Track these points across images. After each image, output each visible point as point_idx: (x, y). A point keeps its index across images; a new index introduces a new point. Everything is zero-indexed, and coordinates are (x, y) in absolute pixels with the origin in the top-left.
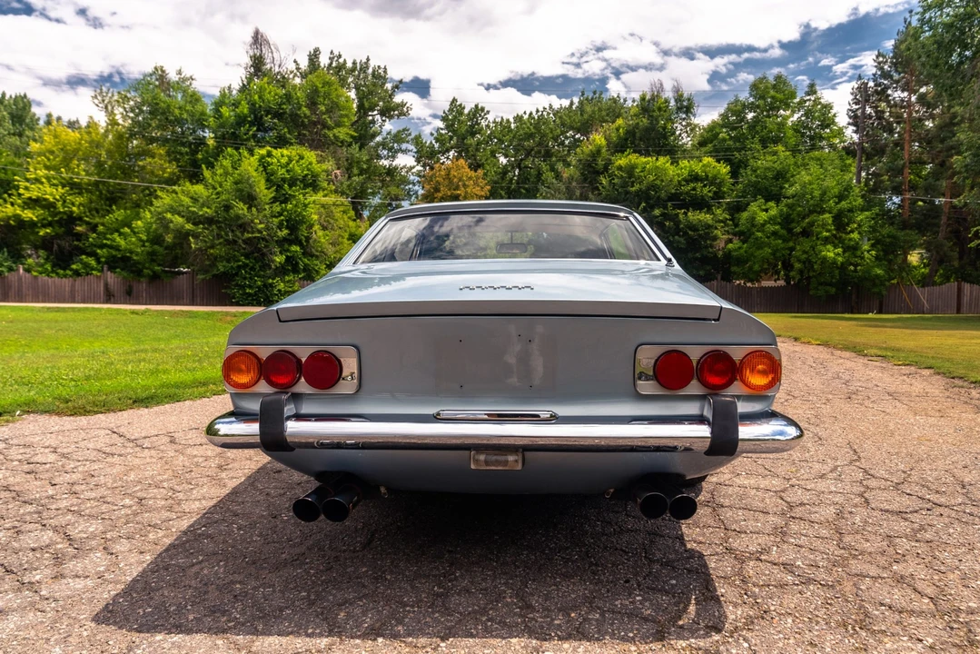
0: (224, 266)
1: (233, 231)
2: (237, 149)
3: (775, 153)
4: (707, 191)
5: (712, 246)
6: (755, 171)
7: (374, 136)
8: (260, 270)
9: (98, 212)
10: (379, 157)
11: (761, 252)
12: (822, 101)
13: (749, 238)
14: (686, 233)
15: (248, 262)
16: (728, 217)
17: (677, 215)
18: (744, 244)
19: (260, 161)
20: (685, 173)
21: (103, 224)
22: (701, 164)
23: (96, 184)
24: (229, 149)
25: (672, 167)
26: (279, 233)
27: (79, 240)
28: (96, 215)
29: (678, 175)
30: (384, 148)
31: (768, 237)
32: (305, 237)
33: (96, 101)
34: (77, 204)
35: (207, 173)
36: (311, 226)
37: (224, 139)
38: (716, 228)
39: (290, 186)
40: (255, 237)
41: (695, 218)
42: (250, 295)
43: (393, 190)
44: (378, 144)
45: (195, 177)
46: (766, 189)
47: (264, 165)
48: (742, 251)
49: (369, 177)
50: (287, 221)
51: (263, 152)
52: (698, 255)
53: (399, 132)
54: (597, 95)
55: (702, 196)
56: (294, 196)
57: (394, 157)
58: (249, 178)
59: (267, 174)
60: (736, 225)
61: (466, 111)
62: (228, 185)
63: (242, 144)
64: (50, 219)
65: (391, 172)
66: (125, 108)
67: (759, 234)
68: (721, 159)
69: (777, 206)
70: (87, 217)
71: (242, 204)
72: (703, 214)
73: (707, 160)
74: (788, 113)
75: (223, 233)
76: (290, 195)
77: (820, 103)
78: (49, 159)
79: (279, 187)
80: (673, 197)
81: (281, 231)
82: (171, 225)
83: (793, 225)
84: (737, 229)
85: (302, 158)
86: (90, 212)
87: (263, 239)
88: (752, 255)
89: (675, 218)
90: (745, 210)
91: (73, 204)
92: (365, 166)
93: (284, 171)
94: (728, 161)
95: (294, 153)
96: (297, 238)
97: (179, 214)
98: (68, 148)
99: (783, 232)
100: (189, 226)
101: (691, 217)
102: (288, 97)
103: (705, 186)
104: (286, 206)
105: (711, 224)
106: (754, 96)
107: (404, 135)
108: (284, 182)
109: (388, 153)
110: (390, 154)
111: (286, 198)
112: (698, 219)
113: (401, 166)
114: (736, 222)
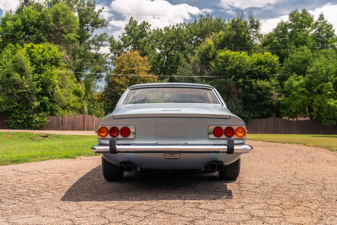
0: (5, 107)
1: (11, 88)
2: (14, 44)
3: (302, 50)
4: (266, 70)
5: (270, 99)
6: (292, 59)
7: (88, 37)
8: (26, 110)
10: (90, 48)
11: (295, 102)
12: (327, 23)
13: (289, 94)
14: (256, 92)
15: (19, 105)
16: (278, 83)
17: (251, 82)
18: (287, 98)
19: (27, 51)
20: (255, 60)
22: (263, 55)
24: (10, 44)
25: (248, 57)
26: (37, 90)
29: (252, 61)
30: (93, 44)
31: (299, 94)
32: (51, 92)
36: (54, 86)
37: (7, 38)
38: (272, 89)
39: (44, 64)
40: (23, 92)
42: (19, 123)
43: (98, 67)
44: (90, 42)
46: (298, 69)
47: (29, 53)
48: (286, 101)
49: (85, 59)
50: (41, 83)
51: (29, 46)
52: (263, 103)
53: (102, 35)
54: (209, 17)
55: (264, 72)
56: (45, 70)
57: (98, 49)
58: (21, 60)
59: (31, 57)
60: (283, 88)
61: (138, 24)
62: (9, 63)
63: (17, 41)
65: (97, 56)
67: (294, 93)
68: (274, 53)
69: (304, 78)
71: (17, 74)
72: (265, 82)
73: (267, 53)
74: (310, 29)
75: (6, 89)
76: (43, 69)
77: (326, 24)
79: (38, 65)
80: (249, 73)
81: (38, 88)
83: (312, 88)
85: (50, 49)
87: (29, 93)
88: (291, 103)
89: (250, 84)
90: (287, 80)
92: (83, 54)
93: (40, 56)
94: (278, 54)
95: (46, 47)
96: (46, 92)
99: (307, 91)
101: (259, 84)
102: (43, 16)
103: (266, 67)
104: (41, 75)
105: (269, 87)
106: (291, 20)
107: (104, 37)
108: (40, 62)
109: (95, 46)
110: (96, 47)
111: (41, 71)
112: (262, 84)
113: (102, 53)
114: (282, 86)
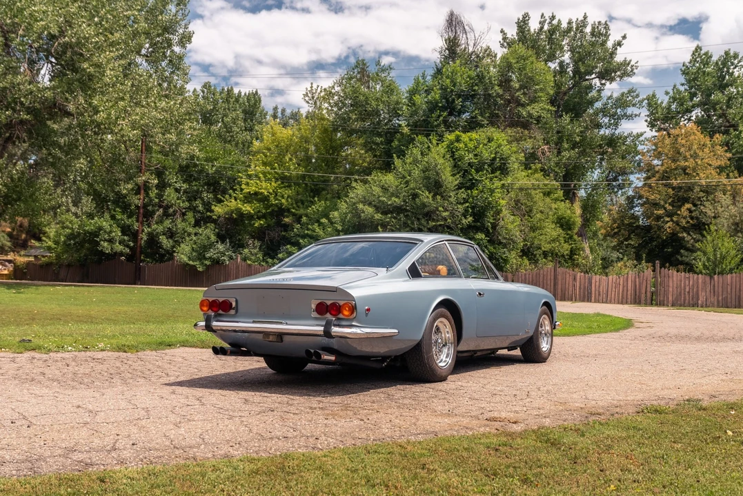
1: (418, 219)
2: (427, 136)
7: (591, 103)
9: (303, 203)
10: (599, 126)
19: (448, 146)
21: (306, 215)
23: (303, 177)
24: (420, 137)
26: (464, 221)
27: (286, 231)
28: (301, 206)
30: (605, 116)
32: (492, 224)
33: (307, 98)
34: (285, 197)
35: (397, 162)
36: (498, 212)
37: (416, 127)
39: (477, 171)
40: (440, 225)
43: (619, 163)
44: (596, 114)
45: (387, 167)
47: (452, 151)
49: (584, 151)
50: (473, 208)
53: (623, 94)
56: (481, 181)
57: (616, 125)
58: (435, 166)
59: (454, 160)
62: (416, 173)
63: (432, 131)
64: (264, 211)
65: (612, 142)
66: (330, 103)
70: (294, 208)
71: (427, 193)
75: (409, 222)
76: (476, 180)
78: (266, 156)
79: (466, 173)
81: (466, 218)
82: (362, 215)
85: (490, 140)
86: (296, 203)
87: (449, 227)
91: (283, 197)
92: (578, 139)
93: (471, 156)
95: (483, 136)
96: (483, 225)
97: (370, 204)
98: (282, 144)
100: (378, 216)
102: (481, 78)
104: (472, 192)
107: (630, 98)
108: (472, 167)
109: (610, 120)
110: (612, 122)
111: (473, 183)
113: (626, 134)
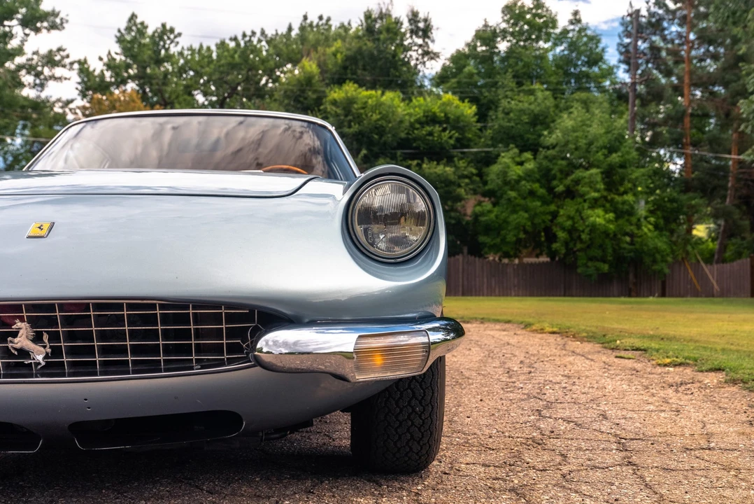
3: (532, 92)
4: (447, 137)
6: (507, 114)
7: (12, 54)
10: (21, 85)
11: (515, 216)
12: (588, 32)
13: (501, 197)
16: (474, 171)
18: (494, 206)
20: (419, 113)
22: (440, 102)
25: (402, 104)
29: (410, 115)
30: (29, 73)
31: (524, 198)
38: (459, 186)
41: (432, 171)
44: (20, 67)
46: (521, 137)
48: (492, 216)
53: (51, 52)
54: (324, 21)
55: (440, 143)
57: (42, 86)
60: (485, 183)
61: (150, 31)
65: (39, 106)
67: (513, 194)
68: (466, 98)
69: (535, 159)
72: (442, 166)
73: (447, 97)
74: (549, 45)
77: (586, 35)
80: (403, 144)
83: (555, 183)
84: (487, 188)
88: (506, 221)
90: (495, 162)
94: (474, 100)
99: (542, 191)
103: (444, 130)
105: (453, 180)
106: (508, 22)
107: (59, 57)
109: (35, 80)
110: (38, 82)
112: (436, 173)
113: (54, 99)
114: (485, 178)
